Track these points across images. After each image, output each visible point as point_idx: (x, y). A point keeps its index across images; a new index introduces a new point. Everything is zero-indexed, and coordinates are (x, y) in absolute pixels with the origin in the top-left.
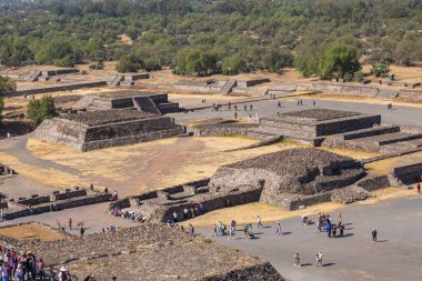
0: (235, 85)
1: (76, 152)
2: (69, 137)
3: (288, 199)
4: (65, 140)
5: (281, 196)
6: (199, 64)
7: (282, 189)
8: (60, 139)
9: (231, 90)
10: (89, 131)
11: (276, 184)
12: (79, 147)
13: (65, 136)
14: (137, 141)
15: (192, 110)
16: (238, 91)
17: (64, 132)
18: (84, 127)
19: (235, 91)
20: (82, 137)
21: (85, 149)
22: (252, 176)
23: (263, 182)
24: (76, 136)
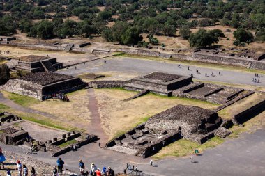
0: (73, 46)
3: (199, 137)
4: (28, 93)
5: (194, 136)
6: (45, 32)
7: (193, 132)
8: (24, 93)
9: (71, 49)
10: (44, 89)
11: (188, 129)
12: (40, 98)
15: (69, 66)
18: (40, 86)
19: (74, 49)
20: (40, 92)
21: (44, 99)
22: (172, 124)
23: (180, 128)
24: (35, 91)
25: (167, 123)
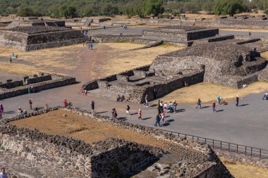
0: (92, 21)
1: (21, 51)
2: (14, 42)
4: (11, 44)
5: (225, 77)
6: (67, 11)
7: (223, 72)
8: (7, 44)
9: (90, 25)
10: (29, 38)
11: (217, 67)
12: (23, 48)
13: (11, 42)
14: (61, 45)
16: (94, 25)
17: (10, 39)
18: (26, 35)
19: (92, 24)
20: (24, 42)
21: (28, 50)
22: (191, 62)
23: (203, 67)
24: (20, 41)
25: (182, 62)
